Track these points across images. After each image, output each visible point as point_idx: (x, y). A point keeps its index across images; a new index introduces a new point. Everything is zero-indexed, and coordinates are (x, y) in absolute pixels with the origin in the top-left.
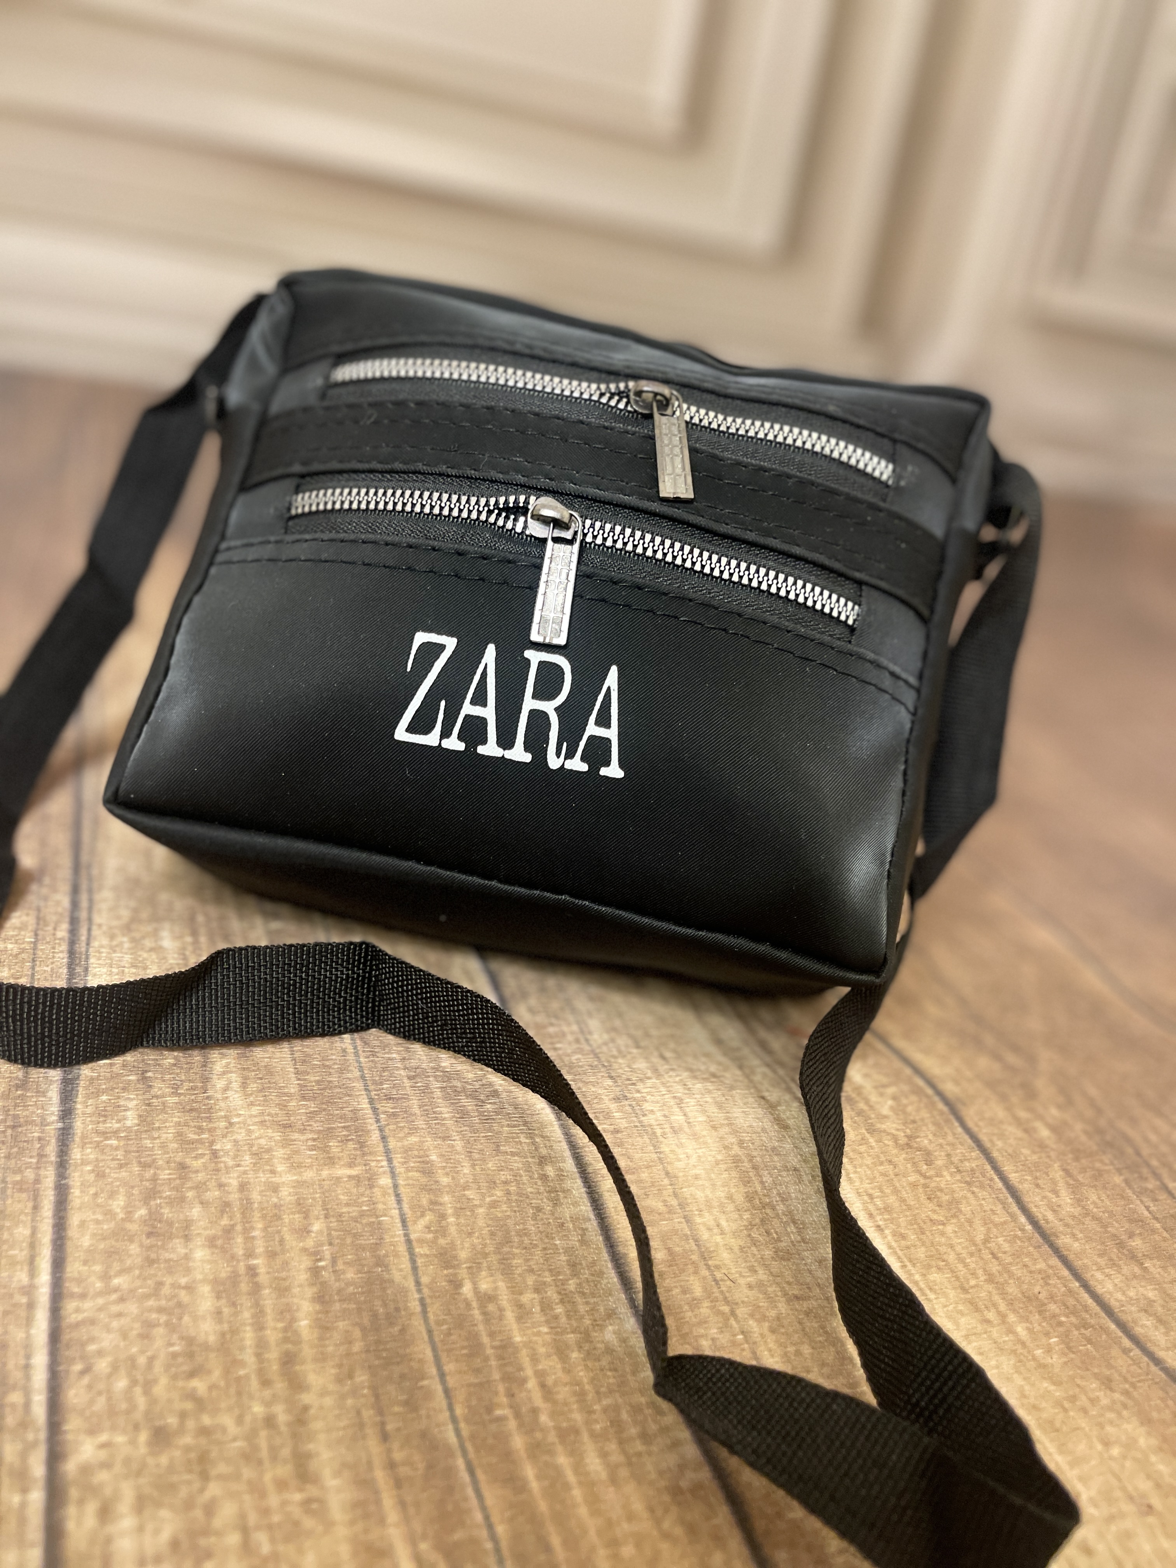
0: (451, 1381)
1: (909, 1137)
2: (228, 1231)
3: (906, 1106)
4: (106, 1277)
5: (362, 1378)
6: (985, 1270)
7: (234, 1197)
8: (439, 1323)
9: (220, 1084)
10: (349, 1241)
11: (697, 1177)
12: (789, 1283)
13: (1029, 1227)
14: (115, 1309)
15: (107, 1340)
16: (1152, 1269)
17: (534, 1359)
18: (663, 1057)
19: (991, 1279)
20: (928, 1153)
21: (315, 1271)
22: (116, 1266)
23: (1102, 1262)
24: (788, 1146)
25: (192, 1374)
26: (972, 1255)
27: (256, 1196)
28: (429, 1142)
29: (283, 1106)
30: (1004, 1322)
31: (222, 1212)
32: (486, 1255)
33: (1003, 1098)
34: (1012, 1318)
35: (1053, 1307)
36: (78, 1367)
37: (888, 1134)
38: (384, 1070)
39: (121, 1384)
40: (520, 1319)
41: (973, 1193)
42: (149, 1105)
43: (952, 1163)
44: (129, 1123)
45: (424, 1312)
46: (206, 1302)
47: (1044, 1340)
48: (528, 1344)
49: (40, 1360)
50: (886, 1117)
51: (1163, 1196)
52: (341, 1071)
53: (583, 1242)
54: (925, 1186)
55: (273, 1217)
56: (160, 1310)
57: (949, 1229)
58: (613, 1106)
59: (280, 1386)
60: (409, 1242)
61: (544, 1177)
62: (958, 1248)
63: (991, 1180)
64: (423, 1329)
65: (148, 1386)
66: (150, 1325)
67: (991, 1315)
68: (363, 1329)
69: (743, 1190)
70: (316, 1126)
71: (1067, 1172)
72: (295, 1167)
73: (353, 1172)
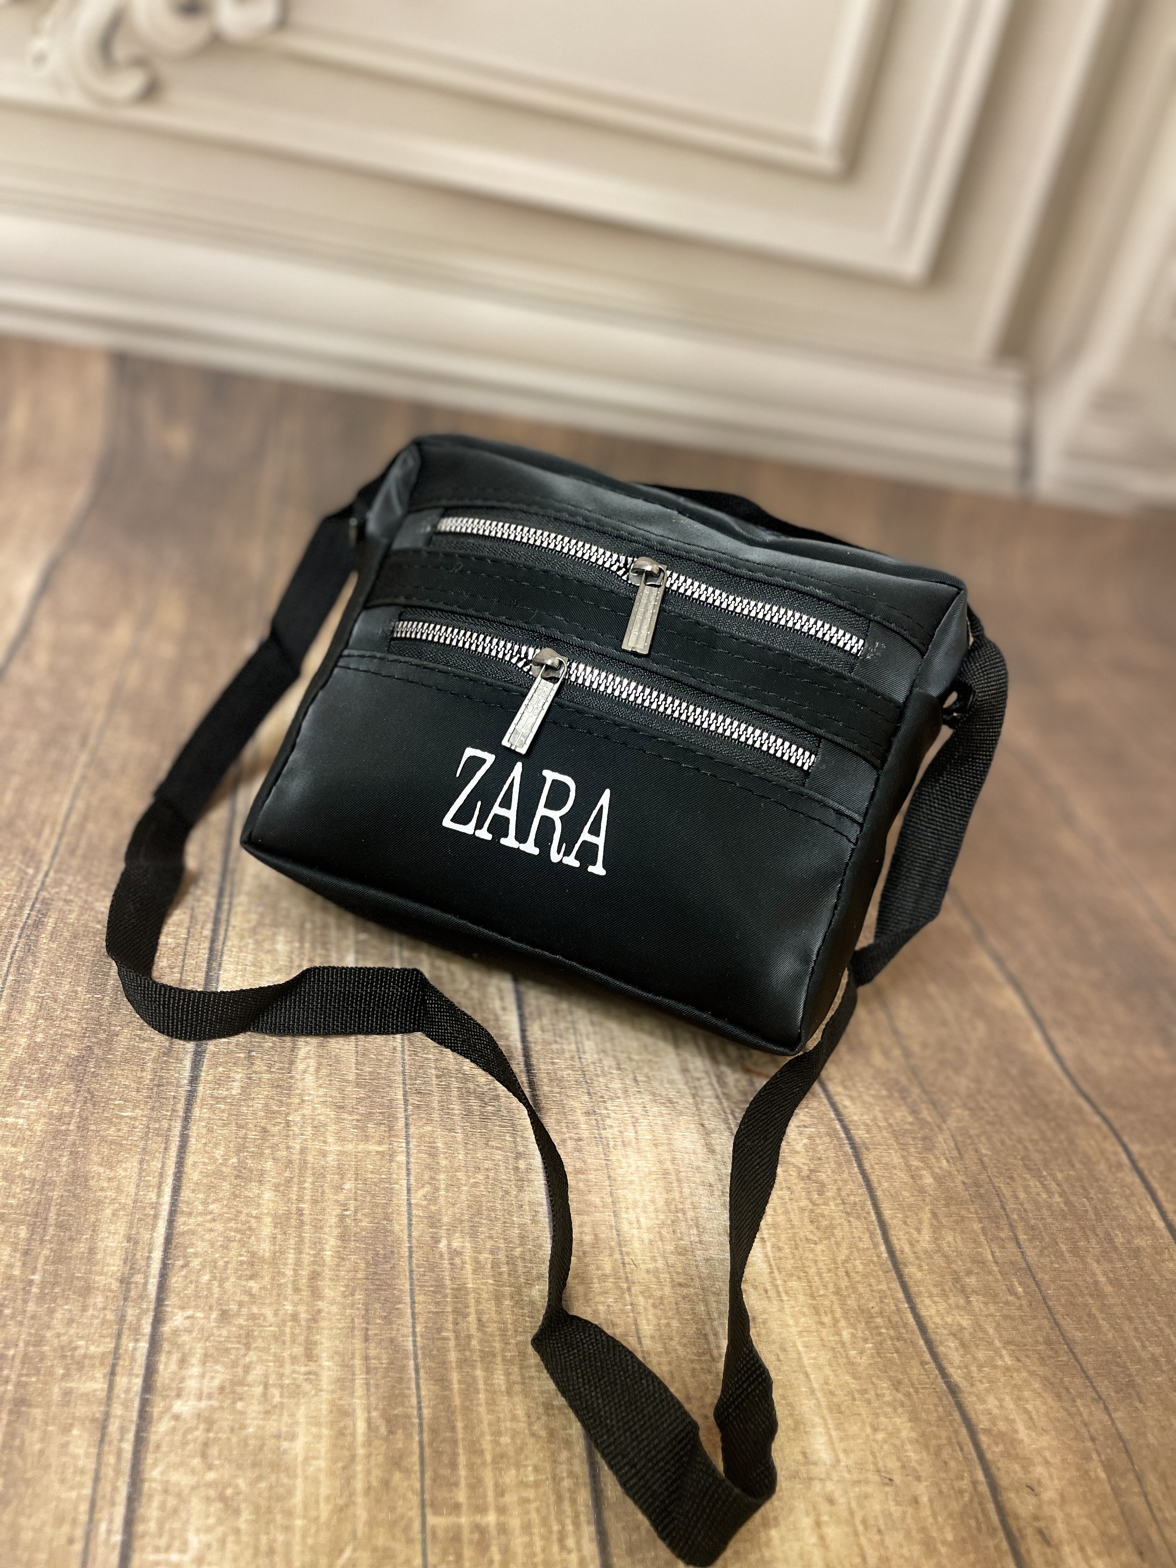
0: (418, 1308)
1: (811, 1171)
2: (289, 1181)
3: (817, 1145)
4: (205, 1203)
5: (359, 1296)
6: (835, 1284)
7: (296, 1157)
8: (418, 1266)
9: (301, 1066)
10: (368, 1199)
11: (631, 1182)
12: (678, 1273)
13: (885, 1255)
14: (208, 1225)
15: (201, 1246)
16: (975, 1303)
17: (478, 1302)
18: (635, 1080)
19: (838, 1292)
20: (823, 1185)
21: (342, 1218)
22: (213, 1196)
23: (935, 1291)
24: (711, 1166)
25: (252, 1277)
26: (829, 1271)
27: (310, 1159)
28: (439, 1131)
29: (341, 1090)
30: (835, 1326)
31: (287, 1167)
32: (462, 1221)
33: (904, 1147)
34: (843, 1323)
35: (879, 1320)
36: (180, 1263)
37: (795, 1166)
38: (421, 1067)
39: (206, 1278)
40: (475, 1271)
41: (849, 1221)
42: (250, 1078)
43: (840, 1195)
44: (234, 1092)
45: (410, 1257)
46: (267, 1229)
47: (861, 1344)
48: (476, 1291)
49: (157, 1255)
50: (797, 1152)
51: (1011, 1246)
52: (389, 1066)
53: (534, 1221)
54: (812, 1211)
55: (320, 1175)
56: (237, 1231)
57: (819, 1248)
58: (582, 1119)
59: (305, 1293)
60: (409, 1204)
61: (516, 1169)
62: (821, 1264)
63: (868, 1213)
64: (407, 1268)
65: (222, 1281)
66: (229, 1239)
67: (827, 1319)
68: (367, 1263)
69: (665, 1196)
70: (362, 1110)
71: (934, 1215)
72: (341, 1140)
73: (380, 1149)
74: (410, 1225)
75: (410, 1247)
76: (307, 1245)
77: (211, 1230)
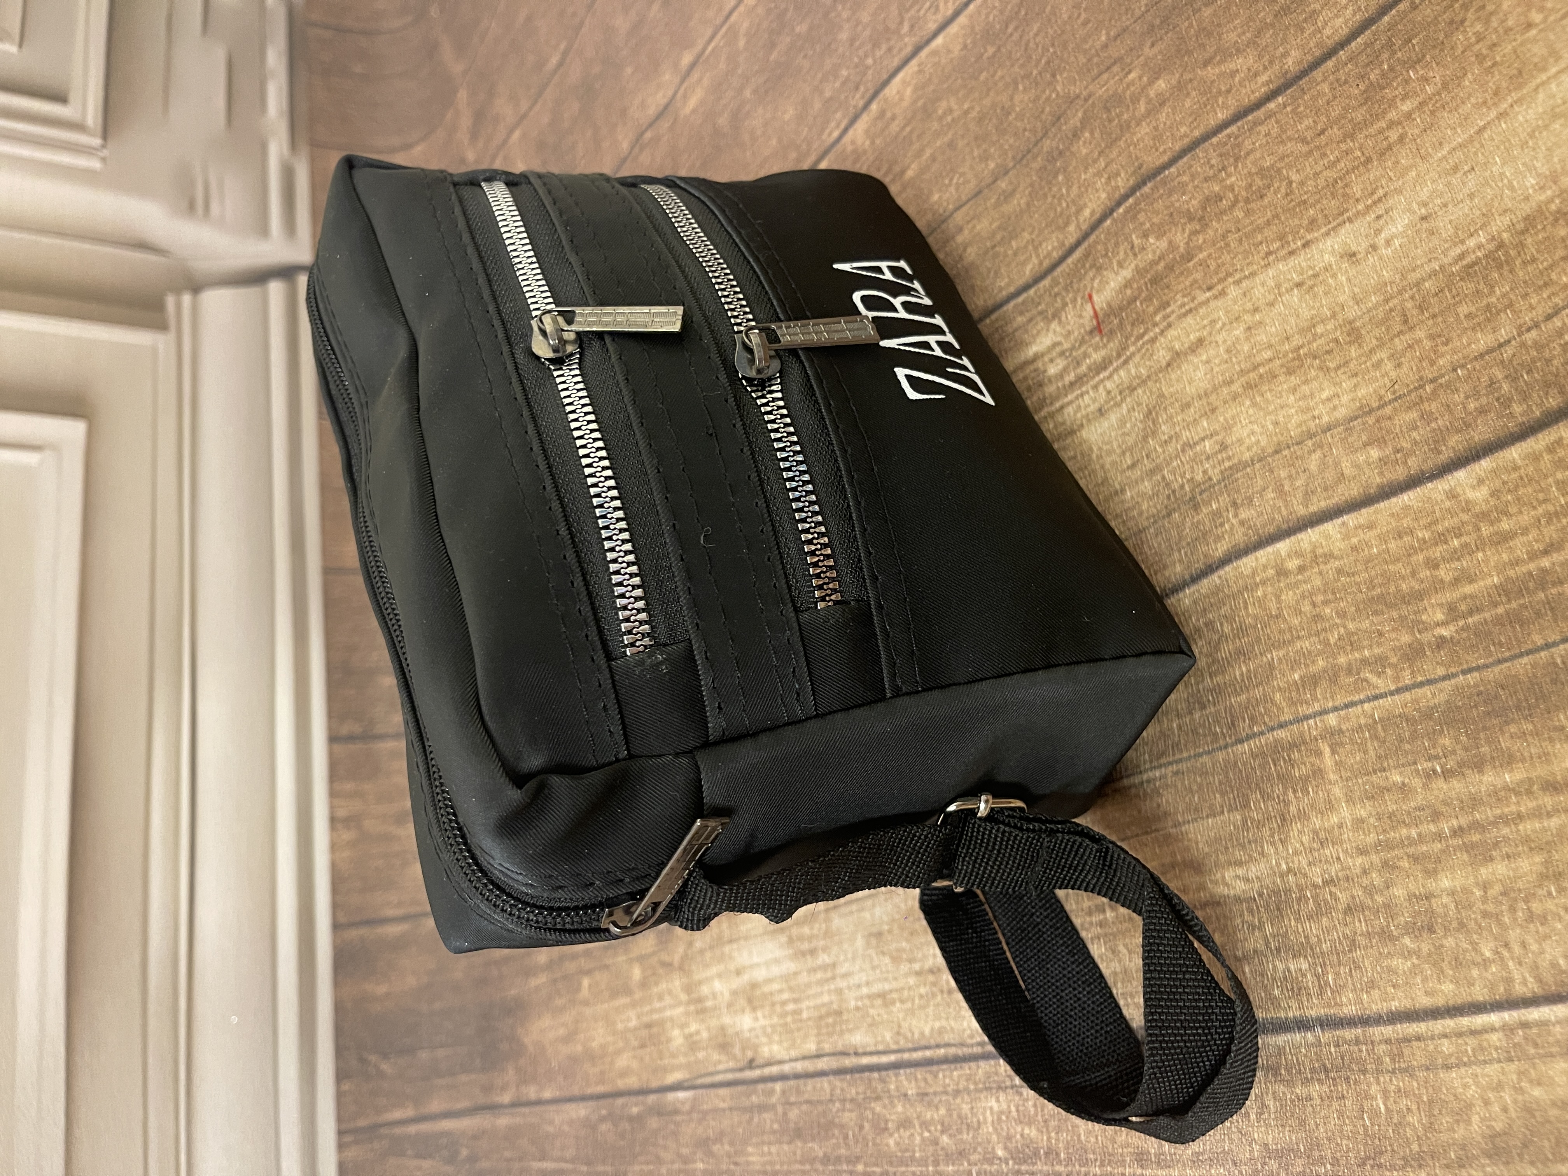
0: (1553, 637)
2: (1416, 859)
6: (1341, 142)
7: (1375, 858)
8: (1489, 654)
9: (1240, 886)
10: (1408, 747)
11: (1276, 423)
13: (1280, 99)
14: (1517, 950)
17: (1517, 562)
19: (1351, 135)
20: (1207, 200)
21: (1448, 774)
23: (1310, 29)
26: (1324, 155)
27: (1372, 838)
28: (1279, 682)
29: (1259, 824)
30: (1399, 123)
31: (1394, 867)
32: (1403, 618)
33: (1125, 127)
34: (1392, 116)
37: (1190, 239)
38: (1195, 733)
40: (1472, 580)
41: (1248, 154)
42: (1278, 950)
43: (1215, 176)
44: (1305, 966)
45: (1477, 669)
46: (1499, 870)
47: (1414, 84)
48: (1501, 570)
50: (1170, 243)
52: (1201, 774)
53: (1371, 526)
54: (1247, 201)
55: (1393, 820)
56: (1513, 909)
57: (1295, 177)
60: (1399, 691)
61: (1301, 569)
62: (1318, 168)
63: (1229, 136)
64: (1497, 669)
66: (1530, 917)
67: (1393, 135)
68: (1507, 722)
69: (1282, 378)
70: (1278, 790)
71: (1206, 64)
72: (1330, 806)
73: (1327, 751)
74: (1430, 682)
75: (1464, 672)
76: (1506, 810)
77: (1524, 945)
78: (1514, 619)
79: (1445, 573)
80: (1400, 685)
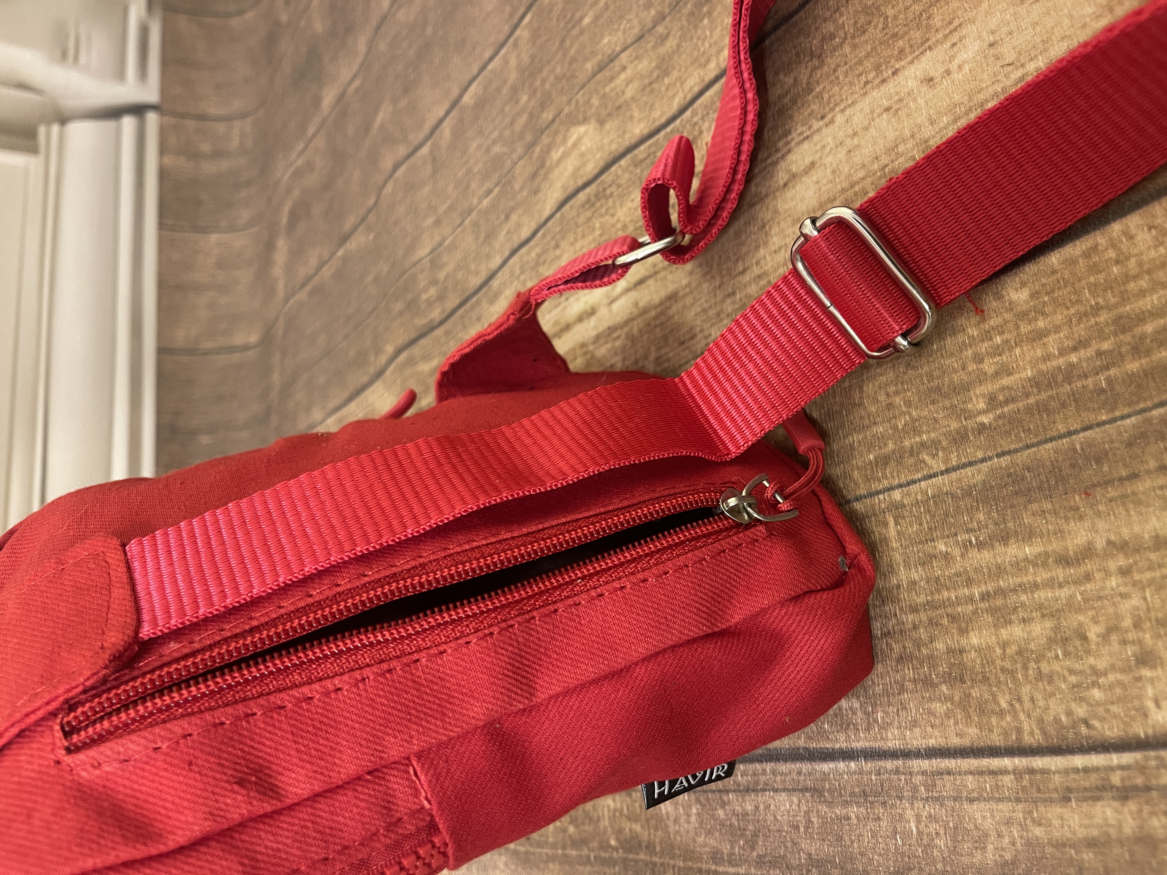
75: (998, 456)
76: (1025, 580)
77: (1032, 700)
78: (1043, 408)
79: (988, 366)
80: (949, 465)
